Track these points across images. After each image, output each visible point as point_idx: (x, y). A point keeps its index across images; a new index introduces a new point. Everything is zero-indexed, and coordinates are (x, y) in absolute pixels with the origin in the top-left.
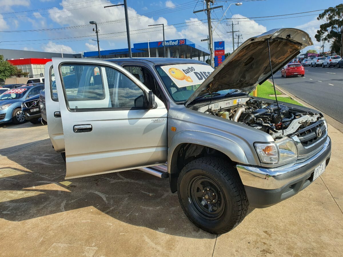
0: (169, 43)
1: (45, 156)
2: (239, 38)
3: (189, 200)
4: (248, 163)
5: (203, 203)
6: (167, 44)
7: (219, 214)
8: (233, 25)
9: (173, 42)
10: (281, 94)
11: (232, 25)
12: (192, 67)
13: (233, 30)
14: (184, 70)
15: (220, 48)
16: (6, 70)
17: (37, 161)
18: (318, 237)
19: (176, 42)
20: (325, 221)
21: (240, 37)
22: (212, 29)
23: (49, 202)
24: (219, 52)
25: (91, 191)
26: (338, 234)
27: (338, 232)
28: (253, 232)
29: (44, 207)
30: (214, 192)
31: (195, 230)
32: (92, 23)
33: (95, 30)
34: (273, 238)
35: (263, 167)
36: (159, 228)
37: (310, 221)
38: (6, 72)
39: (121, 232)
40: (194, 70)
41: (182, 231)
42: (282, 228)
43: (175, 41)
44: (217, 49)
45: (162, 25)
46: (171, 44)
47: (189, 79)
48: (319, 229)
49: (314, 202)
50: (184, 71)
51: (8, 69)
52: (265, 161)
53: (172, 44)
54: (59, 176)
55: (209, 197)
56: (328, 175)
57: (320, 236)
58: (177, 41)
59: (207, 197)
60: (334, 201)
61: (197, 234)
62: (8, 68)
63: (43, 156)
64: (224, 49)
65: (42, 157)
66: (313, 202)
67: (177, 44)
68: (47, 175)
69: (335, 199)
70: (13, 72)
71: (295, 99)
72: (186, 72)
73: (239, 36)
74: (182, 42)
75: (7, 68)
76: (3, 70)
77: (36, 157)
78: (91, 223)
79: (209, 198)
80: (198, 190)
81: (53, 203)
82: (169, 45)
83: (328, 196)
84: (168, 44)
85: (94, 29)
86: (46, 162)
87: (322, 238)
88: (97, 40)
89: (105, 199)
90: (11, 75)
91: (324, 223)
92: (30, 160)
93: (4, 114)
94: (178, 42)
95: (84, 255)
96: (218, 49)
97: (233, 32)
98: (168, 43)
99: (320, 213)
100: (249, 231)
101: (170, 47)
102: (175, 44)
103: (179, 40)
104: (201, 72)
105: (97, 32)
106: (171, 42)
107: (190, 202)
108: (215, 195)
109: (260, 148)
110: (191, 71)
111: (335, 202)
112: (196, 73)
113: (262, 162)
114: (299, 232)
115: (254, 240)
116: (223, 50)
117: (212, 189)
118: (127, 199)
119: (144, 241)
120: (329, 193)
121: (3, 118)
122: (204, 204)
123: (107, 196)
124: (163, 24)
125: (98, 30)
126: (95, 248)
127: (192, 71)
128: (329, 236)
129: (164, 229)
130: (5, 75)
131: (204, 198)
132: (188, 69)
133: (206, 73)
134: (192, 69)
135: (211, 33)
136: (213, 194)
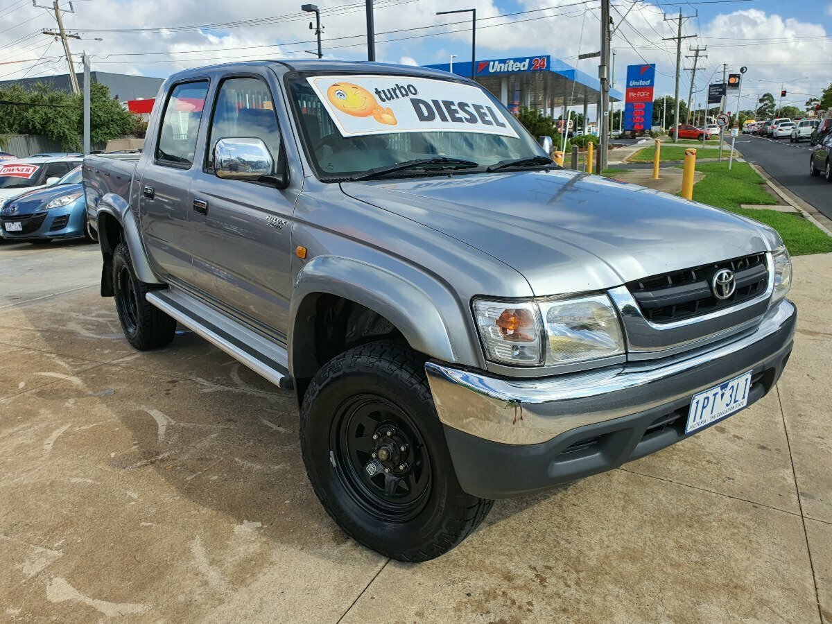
0: (507, 65)
1: (98, 316)
2: (697, 56)
3: (332, 460)
4: (454, 360)
5: (371, 469)
6: (501, 67)
7: (415, 506)
8: (680, 19)
9: (517, 63)
10: (777, 203)
11: (678, 20)
12: (409, 86)
13: (679, 34)
14: (380, 89)
15: (641, 83)
16: (112, 121)
17: (72, 326)
18: (691, 605)
19: (523, 63)
20: (736, 560)
21: (701, 53)
22: (611, 25)
23: (30, 424)
24: (639, 94)
25: (143, 408)
26: (762, 602)
27: (765, 597)
28: (498, 566)
29: (11, 435)
30: (404, 443)
31: (334, 539)
32: (307, 8)
33: (315, 26)
34: (550, 589)
35: (493, 373)
36: (245, 521)
37: (689, 554)
38: (111, 126)
39: (146, 520)
40: (416, 93)
41: (299, 539)
42: (593, 563)
43: (521, 60)
44: (633, 83)
45: (472, 12)
46: (510, 69)
47: (386, 116)
48: (707, 581)
49: (729, 500)
50: (378, 92)
51: (117, 120)
52: (497, 354)
53: (514, 66)
54: (95, 364)
55: (389, 456)
56: (815, 428)
57: (699, 604)
58: (528, 60)
59: (383, 454)
60: (795, 503)
61: (336, 551)
62: (118, 118)
63: (93, 315)
64: (652, 84)
65: (89, 318)
66: (728, 498)
67: (526, 68)
68: (71, 360)
69: (802, 498)
70: (127, 126)
71: (811, 219)
72: (384, 97)
73: (697, 51)
74: (540, 65)
75: (115, 117)
76: (107, 120)
77: (74, 316)
78: (92, 485)
79: (388, 458)
80: (360, 431)
81: (36, 427)
82: (506, 70)
83: (783, 486)
84: (504, 68)
85: (311, 24)
86: (88, 329)
87: (704, 609)
88: (317, 52)
89: (162, 430)
90: (124, 134)
91: (733, 564)
92: (58, 322)
93: (64, 216)
94: (530, 65)
95: (18, 566)
96: (637, 84)
97: (679, 38)
98: (502, 65)
99: (733, 534)
100: (487, 562)
101: (508, 74)
102: (522, 69)
103: (531, 59)
104: (435, 102)
105: (318, 32)
106: (512, 61)
107: (334, 464)
108: (407, 450)
109: (487, 314)
110: (403, 96)
111: (798, 507)
112: (416, 103)
113: (489, 357)
114: (638, 582)
115: (487, 589)
116: (650, 89)
117: (402, 433)
118: (215, 435)
119: (187, 551)
120: (790, 480)
121: (63, 227)
122: (372, 473)
123: (173, 423)
124: (474, 11)
125: (321, 27)
126: (56, 552)
127: (407, 95)
128: (728, 607)
129: (259, 524)
130: (110, 133)
131: (374, 455)
132: (395, 89)
133: (452, 103)
134: (409, 90)
135: (607, 37)
136: (403, 449)
